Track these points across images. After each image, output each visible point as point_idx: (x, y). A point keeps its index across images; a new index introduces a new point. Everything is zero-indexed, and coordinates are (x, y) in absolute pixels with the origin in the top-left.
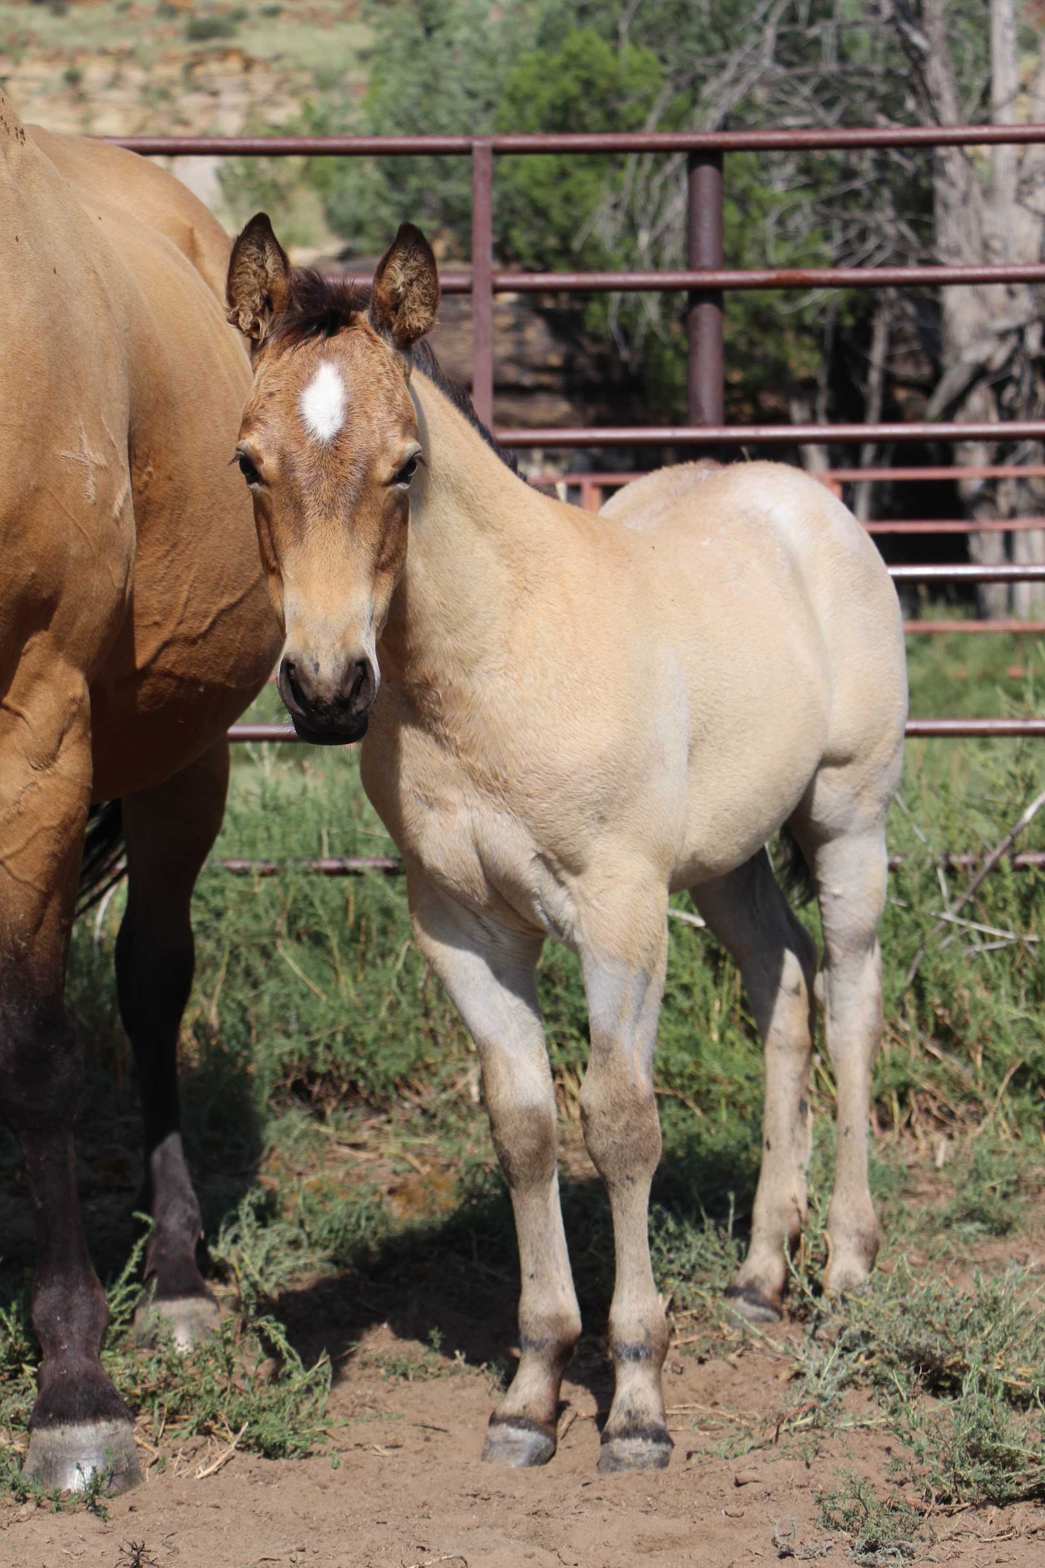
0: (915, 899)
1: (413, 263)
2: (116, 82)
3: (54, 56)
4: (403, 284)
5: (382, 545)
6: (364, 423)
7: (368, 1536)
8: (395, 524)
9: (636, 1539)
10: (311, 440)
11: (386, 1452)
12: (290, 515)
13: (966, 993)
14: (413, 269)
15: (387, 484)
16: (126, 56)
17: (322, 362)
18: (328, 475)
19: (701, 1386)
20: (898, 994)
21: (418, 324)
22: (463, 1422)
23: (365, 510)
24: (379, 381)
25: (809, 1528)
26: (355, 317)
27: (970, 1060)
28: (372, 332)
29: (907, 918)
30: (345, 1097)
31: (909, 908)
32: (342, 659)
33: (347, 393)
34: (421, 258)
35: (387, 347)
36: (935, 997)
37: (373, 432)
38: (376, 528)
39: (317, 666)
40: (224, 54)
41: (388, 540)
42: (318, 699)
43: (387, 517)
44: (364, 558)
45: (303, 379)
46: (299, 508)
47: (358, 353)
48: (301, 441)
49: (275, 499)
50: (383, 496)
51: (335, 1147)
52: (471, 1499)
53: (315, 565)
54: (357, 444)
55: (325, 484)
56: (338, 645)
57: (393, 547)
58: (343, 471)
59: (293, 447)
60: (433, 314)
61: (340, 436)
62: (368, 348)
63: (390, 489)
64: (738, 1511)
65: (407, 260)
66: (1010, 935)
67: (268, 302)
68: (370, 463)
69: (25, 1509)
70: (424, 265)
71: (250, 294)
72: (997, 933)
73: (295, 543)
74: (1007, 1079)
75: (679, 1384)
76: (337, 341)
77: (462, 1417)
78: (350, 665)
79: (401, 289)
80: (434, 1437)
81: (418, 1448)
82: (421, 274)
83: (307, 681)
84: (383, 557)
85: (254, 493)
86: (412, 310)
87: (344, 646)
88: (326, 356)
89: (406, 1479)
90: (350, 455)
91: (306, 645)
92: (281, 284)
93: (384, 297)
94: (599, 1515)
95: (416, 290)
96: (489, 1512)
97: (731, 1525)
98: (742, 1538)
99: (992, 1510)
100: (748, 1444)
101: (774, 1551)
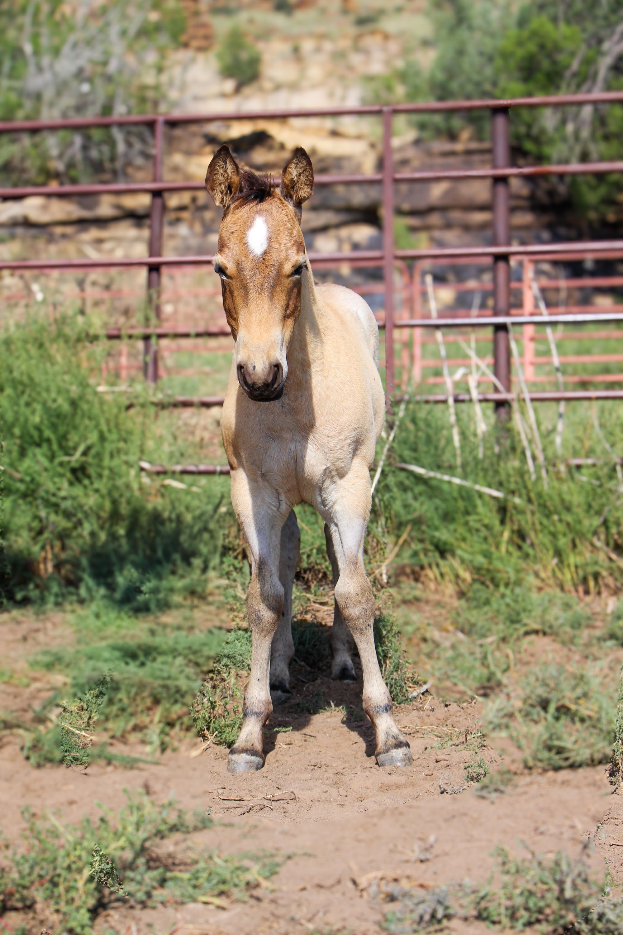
0: (604, 480)
1: (301, 165)
2: (318, 50)
3: (286, 38)
4: (296, 176)
5: (287, 306)
6: (277, 246)
7: (256, 782)
8: (294, 295)
9: (380, 785)
10: (251, 256)
11: (285, 746)
12: (242, 293)
14: (300, 168)
15: (289, 276)
16: (322, 37)
17: (257, 215)
18: (260, 272)
19: (442, 717)
20: (594, 528)
21: (304, 195)
22: (325, 733)
23: (278, 289)
24: (285, 225)
25: (460, 780)
26: (273, 192)
28: (282, 199)
29: (599, 491)
30: (321, 580)
31: (601, 486)
32: (267, 364)
33: (269, 232)
34: (304, 162)
35: (290, 207)
36: (614, 530)
37: (282, 251)
38: (284, 298)
39: (254, 367)
40: (373, 33)
41: (291, 303)
42: (254, 384)
43: (290, 291)
44: (278, 313)
45: (247, 225)
46: (246, 289)
47: (274, 211)
48: (246, 256)
49: (235, 284)
50: (287, 282)
51: (313, 604)
52: (313, 767)
53: (254, 318)
54: (274, 257)
55: (258, 277)
56: (265, 357)
57: (293, 306)
58: (268, 270)
59: (243, 259)
60: (311, 190)
61: (265, 253)
62: (280, 208)
63: (291, 278)
64: (430, 773)
65: (297, 164)
67: (229, 188)
68: (281, 266)
69: (110, 769)
70: (306, 166)
71: (220, 184)
73: (244, 307)
75: (431, 716)
76: (265, 205)
77: (325, 730)
78: (271, 367)
79: (295, 178)
80: (309, 740)
81: (300, 744)
82: (305, 170)
83: (250, 375)
84: (288, 312)
85: (223, 281)
86: (300, 188)
87: (268, 357)
88: (259, 212)
89: (286, 758)
90: (271, 262)
91: (249, 357)
92: (236, 179)
93: (287, 182)
94: (365, 774)
95: (303, 178)
96: (318, 773)
97: (425, 779)
98: (427, 785)
99: (551, 774)
100: (450, 743)
101: (439, 791)
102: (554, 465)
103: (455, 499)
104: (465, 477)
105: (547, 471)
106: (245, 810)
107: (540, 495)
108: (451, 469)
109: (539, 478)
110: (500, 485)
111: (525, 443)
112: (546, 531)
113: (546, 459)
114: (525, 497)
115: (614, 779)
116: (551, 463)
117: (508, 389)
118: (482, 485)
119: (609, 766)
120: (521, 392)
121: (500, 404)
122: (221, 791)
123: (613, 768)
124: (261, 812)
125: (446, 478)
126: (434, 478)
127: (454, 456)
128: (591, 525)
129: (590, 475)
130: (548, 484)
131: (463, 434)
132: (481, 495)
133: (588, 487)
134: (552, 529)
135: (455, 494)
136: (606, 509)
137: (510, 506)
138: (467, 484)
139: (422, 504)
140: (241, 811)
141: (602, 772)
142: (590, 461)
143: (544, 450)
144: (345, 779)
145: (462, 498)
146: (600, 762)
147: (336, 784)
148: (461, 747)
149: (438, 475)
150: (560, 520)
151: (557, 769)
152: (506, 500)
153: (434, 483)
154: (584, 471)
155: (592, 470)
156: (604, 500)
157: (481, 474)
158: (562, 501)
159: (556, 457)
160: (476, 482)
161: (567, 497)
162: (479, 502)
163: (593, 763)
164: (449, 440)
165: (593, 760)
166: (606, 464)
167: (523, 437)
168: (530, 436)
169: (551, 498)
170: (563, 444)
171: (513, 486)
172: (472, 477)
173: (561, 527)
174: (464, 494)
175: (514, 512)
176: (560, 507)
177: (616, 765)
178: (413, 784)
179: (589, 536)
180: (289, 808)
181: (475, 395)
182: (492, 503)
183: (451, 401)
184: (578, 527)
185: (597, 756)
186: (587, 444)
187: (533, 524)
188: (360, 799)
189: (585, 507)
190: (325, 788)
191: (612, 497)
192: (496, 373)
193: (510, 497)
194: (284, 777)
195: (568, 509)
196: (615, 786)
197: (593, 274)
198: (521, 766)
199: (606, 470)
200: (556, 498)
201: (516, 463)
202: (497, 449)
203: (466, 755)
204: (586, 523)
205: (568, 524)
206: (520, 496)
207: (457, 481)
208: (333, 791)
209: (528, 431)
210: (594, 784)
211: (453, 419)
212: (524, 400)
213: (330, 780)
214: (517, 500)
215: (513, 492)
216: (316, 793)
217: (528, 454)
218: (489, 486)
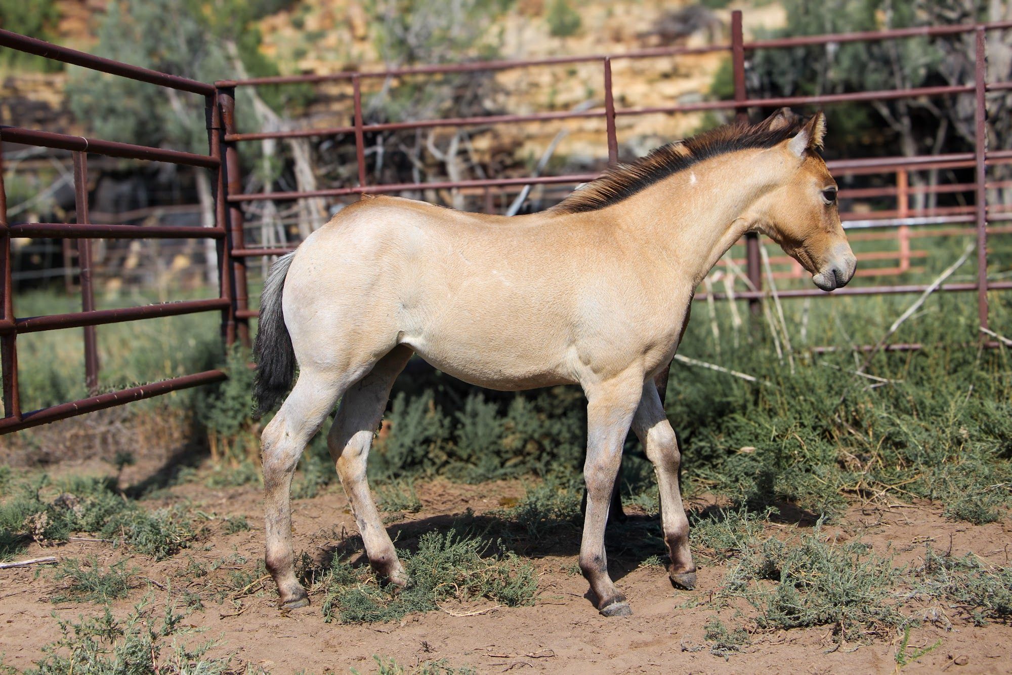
0: (843, 365)
7: (522, 641)
9: (630, 643)
13: (862, 406)
20: (834, 406)
25: (700, 639)
27: (867, 433)
29: (838, 374)
31: (840, 370)
64: (675, 631)
66: (885, 380)
72: (879, 379)
74: (881, 442)
94: (619, 632)
96: (578, 631)
97: (670, 637)
98: (671, 643)
99: (782, 632)
100: (696, 603)
101: (680, 648)
102: (799, 353)
103: (715, 384)
104: (722, 364)
105: (794, 359)
106: (508, 666)
107: (787, 378)
108: (711, 358)
109: (787, 365)
110: (753, 371)
111: (774, 334)
112: (793, 410)
113: (793, 348)
114: (774, 380)
115: (836, 638)
116: (797, 351)
117: (759, 287)
118: (737, 371)
119: (832, 626)
120: (771, 290)
121: (753, 301)
122: (490, 649)
123: (835, 628)
124: (522, 669)
125: (706, 365)
126: (696, 366)
127: (714, 345)
128: (832, 404)
129: (831, 361)
130: (795, 369)
131: (721, 327)
132: (736, 380)
133: (829, 372)
134: (798, 408)
135: (714, 379)
136: (845, 390)
137: (762, 389)
138: (724, 370)
139: (686, 387)
140: (504, 667)
141: (827, 630)
142: (831, 349)
143: (791, 340)
144: (601, 637)
145: (721, 382)
146: (826, 622)
147: (592, 642)
148: (706, 606)
149: (700, 363)
150: (805, 400)
151: (787, 628)
152: (758, 383)
153: (695, 369)
154: (826, 357)
155: (832, 357)
156: (843, 382)
157: (736, 362)
158: (807, 383)
159: (801, 345)
160: (731, 368)
161: (811, 381)
162: (734, 386)
163: (820, 622)
164: (709, 332)
165: (820, 621)
166: (844, 351)
167: (772, 328)
168: (778, 328)
169: (797, 382)
170: (808, 335)
171: (764, 372)
172: (729, 364)
173: (806, 407)
174: (722, 378)
175: (765, 393)
176: (805, 389)
177: (839, 625)
178: (659, 642)
179: (831, 413)
180: (547, 664)
181: (731, 294)
182: (746, 386)
183: (710, 299)
184: (820, 406)
185: (823, 617)
186: (830, 334)
187: (782, 403)
188: (611, 656)
189: (827, 388)
190: (582, 645)
191: (851, 380)
192: (749, 276)
193: (761, 381)
194: (548, 635)
195: (812, 390)
196: (837, 645)
197: (853, 186)
198: (755, 625)
199: (844, 356)
200: (802, 381)
201: (767, 352)
202: (750, 340)
203: (709, 613)
204: (828, 402)
205: (812, 403)
206: (771, 380)
207: (715, 367)
208: (588, 649)
209: (776, 323)
210: (819, 642)
211: (712, 314)
212: (773, 297)
213: (588, 638)
214: (768, 384)
215: (765, 377)
216: (573, 651)
217: (777, 343)
218: (744, 372)
